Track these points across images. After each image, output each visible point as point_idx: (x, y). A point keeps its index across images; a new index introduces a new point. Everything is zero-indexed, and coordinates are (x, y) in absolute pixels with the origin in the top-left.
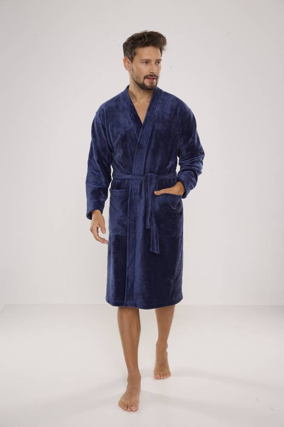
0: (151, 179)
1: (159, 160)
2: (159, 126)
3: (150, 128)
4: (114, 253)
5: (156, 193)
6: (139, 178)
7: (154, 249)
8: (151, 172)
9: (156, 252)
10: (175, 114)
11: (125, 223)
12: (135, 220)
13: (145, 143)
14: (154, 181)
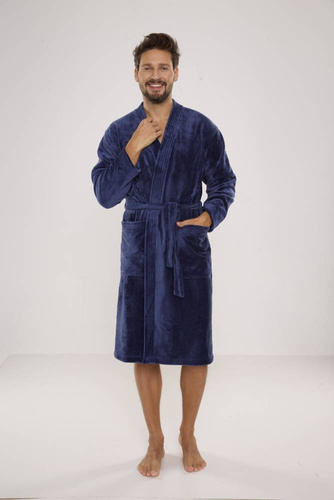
0: (172, 208)
1: (181, 185)
2: (180, 147)
3: (170, 149)
4: (127, 298)
5: (178, 223)
6: (158, 207)
7: (177, 292)
8: (172, 200)
9: (180, 295)
10: (198, 132)
11: (141, 261)
12: (154, 257)
13: (164, 166)
14: (176, 211)
